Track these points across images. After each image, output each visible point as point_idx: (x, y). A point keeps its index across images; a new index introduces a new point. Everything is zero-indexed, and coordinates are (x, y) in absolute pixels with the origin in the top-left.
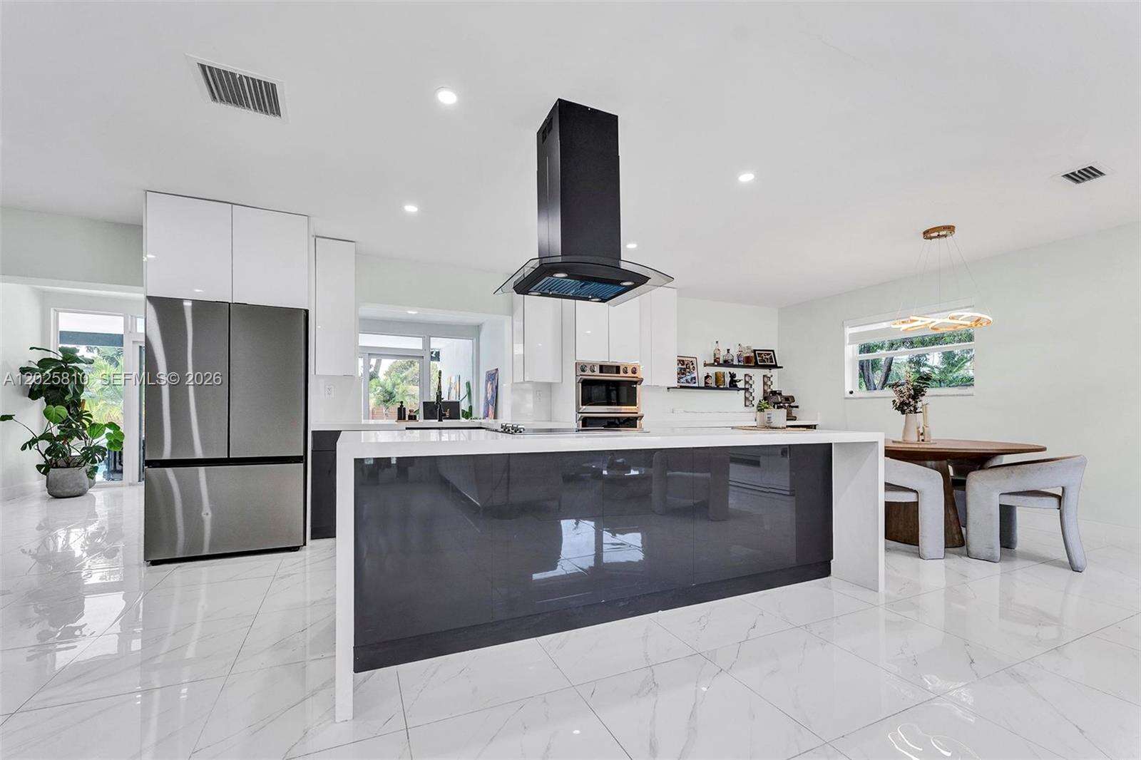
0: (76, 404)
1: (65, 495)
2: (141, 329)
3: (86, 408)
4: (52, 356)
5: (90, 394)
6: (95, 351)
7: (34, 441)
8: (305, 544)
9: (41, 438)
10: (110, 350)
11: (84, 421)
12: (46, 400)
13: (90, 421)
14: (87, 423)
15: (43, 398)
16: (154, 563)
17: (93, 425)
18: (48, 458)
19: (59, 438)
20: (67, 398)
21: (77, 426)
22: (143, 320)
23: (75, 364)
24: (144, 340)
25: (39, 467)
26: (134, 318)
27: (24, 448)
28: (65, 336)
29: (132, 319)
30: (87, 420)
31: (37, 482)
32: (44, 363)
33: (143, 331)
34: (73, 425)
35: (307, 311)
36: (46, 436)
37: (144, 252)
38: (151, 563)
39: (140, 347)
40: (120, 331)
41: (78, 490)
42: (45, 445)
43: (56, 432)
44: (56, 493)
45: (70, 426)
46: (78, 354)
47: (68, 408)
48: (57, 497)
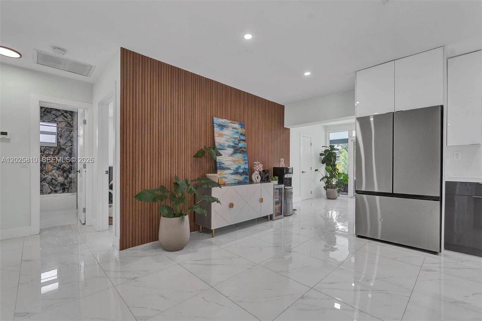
0: (334, 165)
1: (331, 198)
2: (354, 135)
3: (337, 167)
4: (328, 149)
5: (339, 162)
6: (340, 146)
7: (323, 179)
8: (440, 252)
9: (325, 177)
10: (345, 145)
11: (336, 172)
12: (326, 164)
13: (338, 172)
14: (337, 173)
15: (325, 164)
16: (359, 236)
17: (339, 173)
18: (327, 184)
19: (329, 178)
20: (332, 163)
21: (334, 174)
22: (355, 131)
23: (334, 151)
24: (355, 139)
25: (324, 187)
26: (352, 131)
27: (321, 181)
28: (332, 142)
29: (351, 131)
30: (337, 171)
31: (324, 192)
32: (326, 151)
33: (355, 136)
34: (333, 173)
35: (442, 107)
36: (326, 177)
37: (355, 102)
38: (358, 236)
39: (354, 142)
40: (347, 137)
41: (334, 197)
42: (326, 180)
43: (329, 176)
44: (329, 198)
45: (332, 174)
46: (335, 147)
47: (332, 167)
48: (329, 199)
